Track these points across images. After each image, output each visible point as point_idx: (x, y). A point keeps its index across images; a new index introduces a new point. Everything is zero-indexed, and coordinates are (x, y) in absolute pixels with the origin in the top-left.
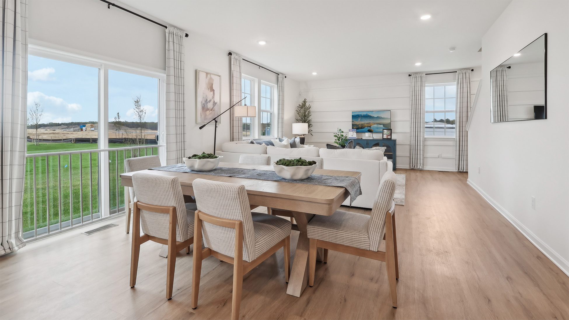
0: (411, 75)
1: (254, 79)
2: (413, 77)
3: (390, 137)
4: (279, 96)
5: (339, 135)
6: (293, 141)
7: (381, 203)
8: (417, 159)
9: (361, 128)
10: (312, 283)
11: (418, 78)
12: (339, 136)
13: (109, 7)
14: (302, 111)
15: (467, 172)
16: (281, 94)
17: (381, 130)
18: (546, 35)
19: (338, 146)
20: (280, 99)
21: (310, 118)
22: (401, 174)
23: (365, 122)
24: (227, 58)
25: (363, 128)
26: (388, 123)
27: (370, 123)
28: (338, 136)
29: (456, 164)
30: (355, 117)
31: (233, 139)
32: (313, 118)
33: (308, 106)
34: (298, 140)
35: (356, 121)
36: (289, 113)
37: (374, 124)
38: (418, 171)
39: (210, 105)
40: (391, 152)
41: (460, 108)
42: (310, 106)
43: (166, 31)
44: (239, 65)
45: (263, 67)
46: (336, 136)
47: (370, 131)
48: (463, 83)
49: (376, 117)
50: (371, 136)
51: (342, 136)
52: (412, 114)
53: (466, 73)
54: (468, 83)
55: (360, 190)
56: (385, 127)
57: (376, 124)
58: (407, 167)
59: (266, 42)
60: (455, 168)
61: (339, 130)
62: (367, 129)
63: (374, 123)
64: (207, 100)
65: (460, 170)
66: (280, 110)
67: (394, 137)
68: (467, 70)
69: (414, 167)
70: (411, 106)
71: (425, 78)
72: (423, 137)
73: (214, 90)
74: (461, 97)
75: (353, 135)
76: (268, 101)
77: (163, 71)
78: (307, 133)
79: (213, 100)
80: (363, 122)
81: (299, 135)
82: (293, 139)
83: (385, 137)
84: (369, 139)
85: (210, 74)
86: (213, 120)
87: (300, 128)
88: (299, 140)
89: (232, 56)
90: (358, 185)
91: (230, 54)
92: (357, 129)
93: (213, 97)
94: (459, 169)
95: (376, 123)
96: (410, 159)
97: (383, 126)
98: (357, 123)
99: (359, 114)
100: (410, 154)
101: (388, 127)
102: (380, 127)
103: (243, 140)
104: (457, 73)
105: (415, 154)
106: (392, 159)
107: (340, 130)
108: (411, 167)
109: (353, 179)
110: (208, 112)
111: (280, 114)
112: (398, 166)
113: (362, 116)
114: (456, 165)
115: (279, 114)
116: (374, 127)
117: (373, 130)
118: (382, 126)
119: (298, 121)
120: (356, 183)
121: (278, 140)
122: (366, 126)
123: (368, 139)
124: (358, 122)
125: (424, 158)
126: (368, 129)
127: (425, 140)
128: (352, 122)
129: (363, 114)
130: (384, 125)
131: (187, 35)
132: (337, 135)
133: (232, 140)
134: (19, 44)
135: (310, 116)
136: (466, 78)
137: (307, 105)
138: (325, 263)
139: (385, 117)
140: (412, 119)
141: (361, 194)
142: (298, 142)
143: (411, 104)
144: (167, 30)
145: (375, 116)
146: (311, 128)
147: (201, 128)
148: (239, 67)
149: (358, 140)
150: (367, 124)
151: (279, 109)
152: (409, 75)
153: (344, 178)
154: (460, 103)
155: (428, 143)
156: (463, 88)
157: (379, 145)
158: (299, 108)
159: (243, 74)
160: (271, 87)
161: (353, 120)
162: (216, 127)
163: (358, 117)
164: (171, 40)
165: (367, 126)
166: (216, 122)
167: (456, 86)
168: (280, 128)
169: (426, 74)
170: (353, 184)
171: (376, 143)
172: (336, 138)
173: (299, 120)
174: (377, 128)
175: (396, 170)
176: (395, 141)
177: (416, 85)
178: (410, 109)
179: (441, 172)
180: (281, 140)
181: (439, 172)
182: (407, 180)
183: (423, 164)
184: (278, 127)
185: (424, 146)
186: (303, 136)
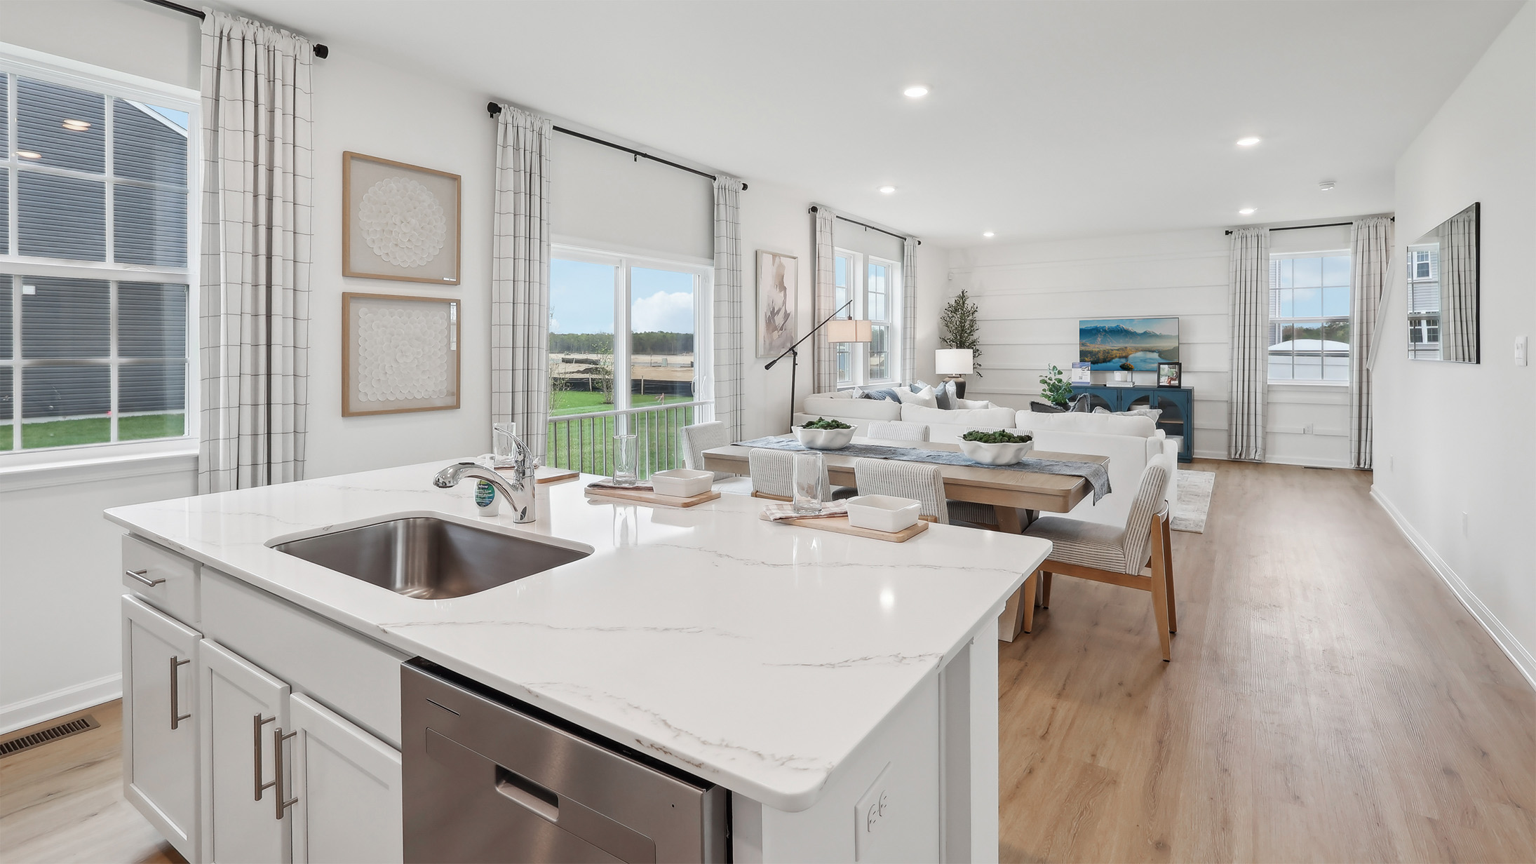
0: (1231, 232)
1: (854, 255)
2: (1237, 237)
3: (1177, 382)
4: (906, 287)
5: (1051, 380)
6: (942, 392)
7: (1144, 501)
8: (1248, 436)
9: (1105, 361)
10: (1029, 627)
11: (1249, 239)
12: (1052, 382)
13: (635, 160)
14: (957, 317)
15: (1370, 471)
16: (909, 284)
17: (1153, 365)
18: (1478, 205)
19: (1049, 403)
20: (909, 295)
21: (976, 335)
22: (1204, 471)
23: (1113, 345)
24: (805, 219)
25: (1109, 361)
26: (1169, 348)
27: (1126, 348)
28: (1049, 381)
29: (1351, 449)
30: (1087, 333)
31: (819, 387)
32: (983, 334)
33: (969, 308)
34: (951, 388)
35: (1090, 343)
36: (928, 325)
37: (1137, 350)
38: (1251, 466)
39: (779, 320)
40: (1181, 420)
41: (1362, 312)
42: (975, 307)
43: (714, 184)
44: (830, 232)
45: (873, 228)
46: (1044, 382)
47: (1125, 368)
48: (1369, 251)
49: (1142, 334)
50: (1129, 380)
51: (1060, 381)
52: (1233, 327)
53: (1376, 227)
54: (1384, 252)
55: (1109, 485)
56: (1163, 358)
57: (1142, 351)
58: (1222, 455)
59: (896, 188)
60: (1349, 462)
61: (1051, 368)
62: (1117, 362)
63: (1135, 347)
64: (774, 309)
65: (1362, 466)
66: (909, 319)
67: (1186, 382)
68: (1380, 220)
69: (1240, 455)
70: (1231, 307)
71: (1269, 239)
72: (1264, 382)
73: (785, 289)
74: (1365, 285)
75: (1082, 376)
76: (881, 298)
77: (709, 261)
78: (970, 371)
79: (784, 307)
80: (1108, 347)
81: (951, 377)
82: (941, 386)
83: (1164, 381)
84: (1123, 386)
85: (780, 255)
86: (790, 350)
87: (954, 361)
88: (955, 388)
89: (818, 215)
90: (1105, 476)
91: (814, 209)
92: (1093, 363)
93: (784, 303)
94: (1359, 464)
95: (1141, 347)
96: (1230, 436)
97: (1159, 356)
98: (1094, 349)
99: (1099, 325)
100: (1230, 425)
101: (1173, 359)
102: (1150, 359)
103: (839, 390)
104: (1352, 227)
105: (1242, 425)
106: (1182, 435)
107: (1054, 367)
108: (1233, 457)
109: (1097, 466)
110: (776, 334)
111: (908, 330)
112: (1199, 452)
113: (1105, 331)
114: (1351, 452)
115: (905, 328)
116: (1135, 357)
117: (1133, 365)
118: (1156, 355)
119: (945, 343)
120: (1102, 472)
121: (907, 389)
122: (1116, 357)
123: (1120, 386)
124: (1097, 346)
125: (1265, 434)
126: (1121, 364)
127: (1268, 389)
128: (1082, 344)
129: (1107, 326)
130: (1161, 353)
131: (745, 187)
132: (1047, 379)
133: (816, 390)
134: (544, 245)
135: (973, 331)
136: (1377, 239)
137: (969, 304)
138: (1046, 608)
139: (1163, 333)
140: (1233, 338)
141: (1110, 491)
142: (953, 395)
143: (1231, 303)
144: (716, 184)
145: (1140, 330)
146: (980, 360)
147: (767, 367)
148: (830, 235)
149: (1094, 387)
150: (1118, 350)
151: (905, 318)
152: (1227, 233)
153: (1080, 465)
154: (1362, 300)
155: (1275, 397)
156: (1369, 263)
157: (1148, 401)
158: (949, 313)
159: (836, 248)
160: (887, 267)
161: (1084, 341)
162: (795, 364)
163: (1096, 334)
164: (722, 201)
165: (1118, 355)
166: (795, 354)
167: (1350, 257)
168: (908, 361)
169: (1270, 230)
170: (1096, 474)
171: (1141, 397)
172: (1046, 386)
173: (948, 341)
174: (1144, 361)
175: (1193, 463)
176: (1189, 392)
177: (1244, 257)
178: (1231, 314)
179: (1311, 470)
180: (914, 390)
181: (1306, 469)
182: (1217, 485)
183: (1264, 450)
184: (904, 359)
185: (1266, 404)
186: (961, 380)
